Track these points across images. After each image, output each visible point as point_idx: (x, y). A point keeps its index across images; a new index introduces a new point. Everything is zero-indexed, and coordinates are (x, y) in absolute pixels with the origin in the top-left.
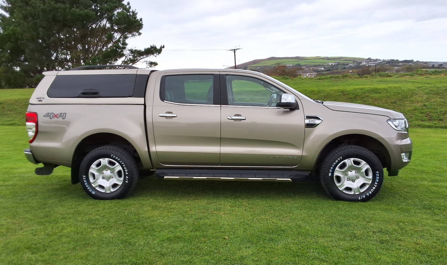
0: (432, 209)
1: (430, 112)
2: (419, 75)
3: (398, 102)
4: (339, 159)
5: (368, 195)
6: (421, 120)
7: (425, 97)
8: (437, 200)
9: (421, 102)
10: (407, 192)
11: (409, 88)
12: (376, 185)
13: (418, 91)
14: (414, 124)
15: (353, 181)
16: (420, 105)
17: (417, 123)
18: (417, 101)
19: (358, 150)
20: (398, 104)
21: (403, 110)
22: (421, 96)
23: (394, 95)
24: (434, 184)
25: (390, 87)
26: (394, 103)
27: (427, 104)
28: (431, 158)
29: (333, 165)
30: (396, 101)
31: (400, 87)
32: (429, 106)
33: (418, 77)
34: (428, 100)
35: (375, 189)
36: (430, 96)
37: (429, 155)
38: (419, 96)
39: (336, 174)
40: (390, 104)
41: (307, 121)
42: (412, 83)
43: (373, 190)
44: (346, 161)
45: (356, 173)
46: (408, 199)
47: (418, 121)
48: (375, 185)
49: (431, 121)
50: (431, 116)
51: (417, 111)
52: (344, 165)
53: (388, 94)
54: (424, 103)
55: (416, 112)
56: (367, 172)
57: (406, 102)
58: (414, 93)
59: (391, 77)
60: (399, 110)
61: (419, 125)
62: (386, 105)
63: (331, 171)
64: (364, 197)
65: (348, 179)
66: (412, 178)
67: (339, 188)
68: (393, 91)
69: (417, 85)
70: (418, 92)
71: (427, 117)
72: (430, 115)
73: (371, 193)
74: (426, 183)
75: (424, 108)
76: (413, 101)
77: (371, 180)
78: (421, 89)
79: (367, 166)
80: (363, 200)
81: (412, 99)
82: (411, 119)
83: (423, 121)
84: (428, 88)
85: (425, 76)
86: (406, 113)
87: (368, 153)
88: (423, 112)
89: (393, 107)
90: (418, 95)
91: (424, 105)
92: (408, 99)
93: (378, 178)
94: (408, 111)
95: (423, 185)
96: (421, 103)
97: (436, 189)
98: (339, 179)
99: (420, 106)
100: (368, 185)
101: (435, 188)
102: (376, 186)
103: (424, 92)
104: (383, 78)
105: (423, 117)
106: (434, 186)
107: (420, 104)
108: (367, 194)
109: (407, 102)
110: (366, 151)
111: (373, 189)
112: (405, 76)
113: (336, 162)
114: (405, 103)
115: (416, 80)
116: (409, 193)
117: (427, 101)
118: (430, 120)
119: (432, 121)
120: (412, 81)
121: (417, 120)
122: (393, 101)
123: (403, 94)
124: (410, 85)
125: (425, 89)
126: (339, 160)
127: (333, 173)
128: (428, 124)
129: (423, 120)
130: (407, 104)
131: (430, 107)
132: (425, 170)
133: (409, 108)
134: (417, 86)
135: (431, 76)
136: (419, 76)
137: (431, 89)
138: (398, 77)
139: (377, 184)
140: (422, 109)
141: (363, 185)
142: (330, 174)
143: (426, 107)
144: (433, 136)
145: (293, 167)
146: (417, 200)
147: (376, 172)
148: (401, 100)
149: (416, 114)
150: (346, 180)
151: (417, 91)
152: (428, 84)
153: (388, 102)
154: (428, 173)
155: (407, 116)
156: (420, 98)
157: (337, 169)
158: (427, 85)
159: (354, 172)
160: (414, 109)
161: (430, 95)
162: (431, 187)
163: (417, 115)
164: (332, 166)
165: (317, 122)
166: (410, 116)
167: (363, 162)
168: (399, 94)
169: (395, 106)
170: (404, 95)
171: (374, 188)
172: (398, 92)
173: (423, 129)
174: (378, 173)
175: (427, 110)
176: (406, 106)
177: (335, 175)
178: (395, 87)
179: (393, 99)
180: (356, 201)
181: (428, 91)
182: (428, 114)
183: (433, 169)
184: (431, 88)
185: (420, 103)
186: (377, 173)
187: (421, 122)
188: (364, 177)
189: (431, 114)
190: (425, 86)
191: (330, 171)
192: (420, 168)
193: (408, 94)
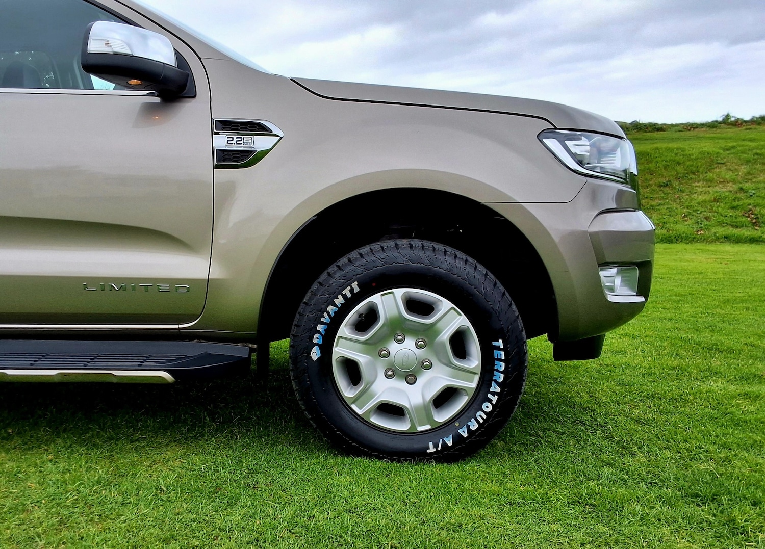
0: (724, 499)
1: (755, 206)
2: (730, 126)
3: (675, 184)
4: (347, 291)
5: (465, 435)
6: (733, 226)
7: (744, 169)
8: (750, 456)
9: (734, 182)
10: (638, 421)
11: (704, 150)
12: (494, 394)
13: (725, 158)
14: (715, 233)
15: (411, 378)
16: (731, 189)
17: (721, 231)
18: (722, 180)
19: (421, 254)
20: (675, 188)
21: (686, 201)
22: (732, 169)
23: (666, 167)
24: (747, 389)
25: (657, 148)
26: (666, 185)
27: (746, 186)
28: (747, 309)
29: (325, 314)
30: (670, 181)
31: (681, 148)
32: (753, 192)
33: (728, 130)
34: (750, 177)
35: (490, 409)
36: (755, 168)
37: (742, 301)
38: (727, 169)
39: (340, 351)
40: (656, 187)
41: (221, 141)
42: (711, 141)
43: (485, 417)
44: (376, 298)
45: (418, 347)
46: (635, 449)
47: (724, 227)
48: (489, 396)
49: (756, 228)
50: (759, 216)
51: (721, 204)
52: (371, 316)
53: (650, 165)
54: (741, 185)
55: (719, 206)
56: (459, 344)
57: (696, 184)
58: (715, 161)
59: (664, 131)
60: (678, 201)
61: (725, 237)
62: (645, 190)
63: (317, 339)
64: (450, 444)
65: (390, 373)
66: (674, 368)
67: (354, 407)
68: (663, 158)
69: (722, 143)
70: (725, 160)
71: (749, 217)
72: (756, 212)
73: (477, 426)
74: (717, 385)
75: (740, 195)
76: (714, 179)
77: (475, 373)
78: (733, 151)
79: (461, 321)
80: (446, 456)
81: (710, 175)
82: (708, 223)
83: (737, 227)
84: (749, 150)
85: (744, 128)
86: (695, 208)
87: (460, 265)
88: (738, 206)
89: (663, 195)
90: (726, 166)
91: (741, 189)
92: (702, 177)
93: (502, 366)
94: (699, 203)
95: (707, 392)
96: (734, 186)
97: (752, 408)
98: (353, 371)
99: (731, 191)
100: (467, 395)
101: (748, 406)
102: (495, 399)
103: (740, 159)
104: (645, 134)
105: (736, 218)
106: (746, 395)
107: (731, 187)
108: (460, 431)
109: (698, 182)
110: (450, 259)
111: (485, 413)
112: (697, 128)
113: (335, 305)
114: (693, 184)
115: (721, 134)
116: (647, 422)
117: (747, 181)
118: (754, 224)
119: (760, 227)
120: (712, 137)
121: (721, 224)
122: (664, 181)
123: (688, 163)
124: (707, 144)
125: (742, 153)
126: (349, 295)
127: (327, 347)
128: (749, 233)
129: (738, 225)
130: (699, 187)
131: (754, 194)
132: (722, 343)
133: (701, 198)
134: (723, 146)
135: (758, 127)
136: (729, 128)
137: (759, 152)
138: (679, 131)
139: (498, 390)
140: (734, 200)
141: (446, 397)
142: (315, 354)
143: (746, 194)
144: (759, 259)
145: (181, 326)
146: (668, 453)
147: (495, 344)
148: (682, 178)
149: (720, 210)
150: (381, 375)
151: (722, 156)
152: (751, 140)
153: (651, 183)
154: (730, 351)
155: (697, 217)
156: (731, 172)
157: (345, 330)
158: (747, 143)
159: (410, 343)
160: (715, 199)
161: (755, 166)
162: (734, 402)
163: (723, 212)
164: (322, 319)
165: (260, 143)
166: (704, 215)
167: (445, 305)
168: (679, 163)
169: (668, 194)
170: (692, 166)
171: (488, 407)
172: (677, 158)
173: (737, 245)
174: (502, 347)
175: (747, 201)
176: (695, 193)
177: (335, 357)
178: (669, 150)
179: (663, 176)
180: (418, 456)
181: (749, 156)
182: (750, 210)
183: (748, 341)
184: (757, 148)
185: (730, 184)
186: (498, 348)
187: (731, 229)
188: (449, 364)
189: (758, 209)
190: (743, 146)
191: (315, 341)
192: (707, 337)
193: (699, 164)
